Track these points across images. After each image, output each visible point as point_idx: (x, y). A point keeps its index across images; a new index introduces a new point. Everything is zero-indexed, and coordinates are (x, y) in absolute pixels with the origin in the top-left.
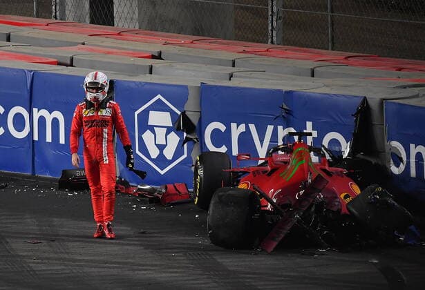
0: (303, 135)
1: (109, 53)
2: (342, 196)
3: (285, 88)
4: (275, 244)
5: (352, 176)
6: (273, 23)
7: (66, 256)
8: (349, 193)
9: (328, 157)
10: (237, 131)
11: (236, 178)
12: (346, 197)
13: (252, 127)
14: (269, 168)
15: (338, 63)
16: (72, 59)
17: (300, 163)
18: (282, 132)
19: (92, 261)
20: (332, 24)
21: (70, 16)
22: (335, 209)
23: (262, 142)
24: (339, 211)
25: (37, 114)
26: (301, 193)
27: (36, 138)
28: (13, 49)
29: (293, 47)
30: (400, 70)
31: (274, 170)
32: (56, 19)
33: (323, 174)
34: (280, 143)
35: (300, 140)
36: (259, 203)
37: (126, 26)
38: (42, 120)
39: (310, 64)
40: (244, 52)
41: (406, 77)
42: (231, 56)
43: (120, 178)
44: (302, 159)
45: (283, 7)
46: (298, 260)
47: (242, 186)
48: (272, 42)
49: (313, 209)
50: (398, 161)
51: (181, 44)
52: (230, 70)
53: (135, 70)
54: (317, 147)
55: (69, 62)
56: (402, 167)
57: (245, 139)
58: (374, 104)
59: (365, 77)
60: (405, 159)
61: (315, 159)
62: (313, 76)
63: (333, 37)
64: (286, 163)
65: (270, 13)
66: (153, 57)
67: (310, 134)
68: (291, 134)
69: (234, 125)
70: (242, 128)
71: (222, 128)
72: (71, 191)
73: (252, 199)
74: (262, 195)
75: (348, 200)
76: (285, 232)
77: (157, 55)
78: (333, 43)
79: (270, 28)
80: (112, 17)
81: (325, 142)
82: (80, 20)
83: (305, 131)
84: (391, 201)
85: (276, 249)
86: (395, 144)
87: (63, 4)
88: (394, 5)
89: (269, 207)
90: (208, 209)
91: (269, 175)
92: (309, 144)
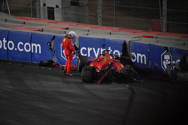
0: (108, 51)
1: (53, 28)
2: (119, 68)
3: (103, 38)
4: (100, 81)
5: (121, 62)
6: (99, 19)
7: (41, 85)
8: (120, 67)
9: (115, 57)
10: (89, 50)
11: (89, 63)
12: (120, 68)
13: (94, 49)
14: (98, 60)
15: (117, 31)
16: (43, 29)
17: (107, 59)
18: (102, 50)
19: (49, 87)
20: (116, 20)
21: (42, 17)
22: (117, 72)
23: (96, 53)
25: (33, 45)
26: (107, 67)
27: (32, 52)
28: (26, 26)
29: (105, 26)
30: (134, 33)
31: (99, 61)
32: (38, 18)
33: (113, 62)
34: (102, 53)
35: (107, 52)
36: (96, 70)
37: (58, 20)
38: (34, 47)
39: (110, 31)
40: (91, 27)
41: (136, 35)
42: (88, 29)
43: (57, 63)
45: (102, 15)
46: (107, 86)
47: (91, 65)
48: (99, 25)
49: (111, 72)
50: (134, 58)
51: (74, 25)
52: (87, 33)
53: (61, 33)
54: (112, 54)
55: (42, 30)
56: (135, 60)
57: (92, 52)
58: (127, 43)
59: (125, 35)
60: (136, 58)
61: (111, 58)
62: (110, 34)
64: (103, 59)
65: (98, 17)
66: (66, 29)
67: (110, 51)
68: (105, 51)
69: (89, 48)
70: (91, 49)
71: (85, 49)
72: (43, 67)
73: (94, 69)
74: (97, 68)
75: (120, 69)
76: (103, 78)
77: (67, 28)
78: (116, 25)
79: (98, 21)
80: (54, 18)
81: (114, 53)
82: (45, 18)
84: (132, 69)
85: (100, 83)
86: (133, 53)
87: (40, 14)
88: (132, 15)
89: (99, 71)
90: (81, 72)
91: (98, 62)
92: (109, 53)
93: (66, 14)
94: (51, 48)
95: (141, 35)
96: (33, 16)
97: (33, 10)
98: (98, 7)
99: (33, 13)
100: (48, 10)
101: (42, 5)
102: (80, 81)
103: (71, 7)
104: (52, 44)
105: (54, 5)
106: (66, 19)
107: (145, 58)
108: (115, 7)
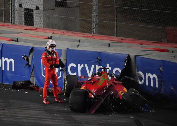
0: (105, 69)
1: (32, 36)
2: (120, 92)
3: (99, 51)
4: (94, 111)
5: (124, 85)
6: (94, 26)
7: (15, 115)
8: (123, 91)
9: (115, 77)
10: (80, 67)
11: (80, 85)
12: (121, 93)
13: (86, 65)
14: (92, 81)
15: (118, 41)
17: (104, 80)
18: (97, 68)
19: (24, 117)
20: (117, 27)
21: (17, 22)
22: (117, 97)
23: (90, 71)
24: (119, 98)
26: (105, 91)
27: (3, 69)
29: (102, 35)
30: (142, 44)
31: (94, 82)
32: (11, 23)
33: (113, 84)
34: (97, 72)
35: (104, 70)
36: (89, 95)
37: (38, 26)
38: (6, 62)
39: (108, 42)
40: (83, 37)
41: (145, 47)
42: (79, 38)
43: (36, 85)
44: (105, 78)
45: (98, 19)
47: (82, 88)
48: (94, 33)
49: (109, 97)
50: (141, 79)
51: (59, 34)
52: (78, 43)
54: (111, 73)
55: (16, 40)
56: (143, 81)
57: (83, 70)
58: (132, 57)
59: (129, 47)
60: (144, 79)
61: (110, 78)
62: (109, 46)
63: (117, 31)
64: (99, 79)
65: (93, 22)
67: (108, 68)
68: (101, 68)
69: (79, 65)
70: (82, 66)
71: (75, 66)
72: (17, 89)
73: (86, 93)
74: (90, 92)
76: (98, 106)
77: (50, 37)
78: (117, 34)
79: (93, 28)
80: (33, 23)
81: (114, 72)
82: (21, 24)
83: (106, 67)
84: (138, 94)
85: (94, 113)
86: (140, 73)
87: (14, 18)
88: (140, 20)
89: (92, 96)
90: (69, 97)
91: (92, 84)
92: (108, 72)
93: (49, 18)
94: (28, 64)
95: (151, 47)
96: (4, 21)
97: (5, 12)
98: (93, 8)
99: (5, 17)
100: (25, 13)
101: (17, 5)
102: (67, 109)
103: (56, 9)
104: (30, 58)
105: (33, 6)
106: (49, 25)
107: (157, 80)
108: (116, 9)
